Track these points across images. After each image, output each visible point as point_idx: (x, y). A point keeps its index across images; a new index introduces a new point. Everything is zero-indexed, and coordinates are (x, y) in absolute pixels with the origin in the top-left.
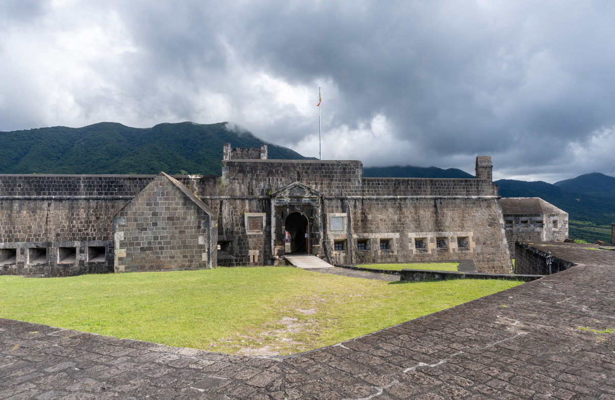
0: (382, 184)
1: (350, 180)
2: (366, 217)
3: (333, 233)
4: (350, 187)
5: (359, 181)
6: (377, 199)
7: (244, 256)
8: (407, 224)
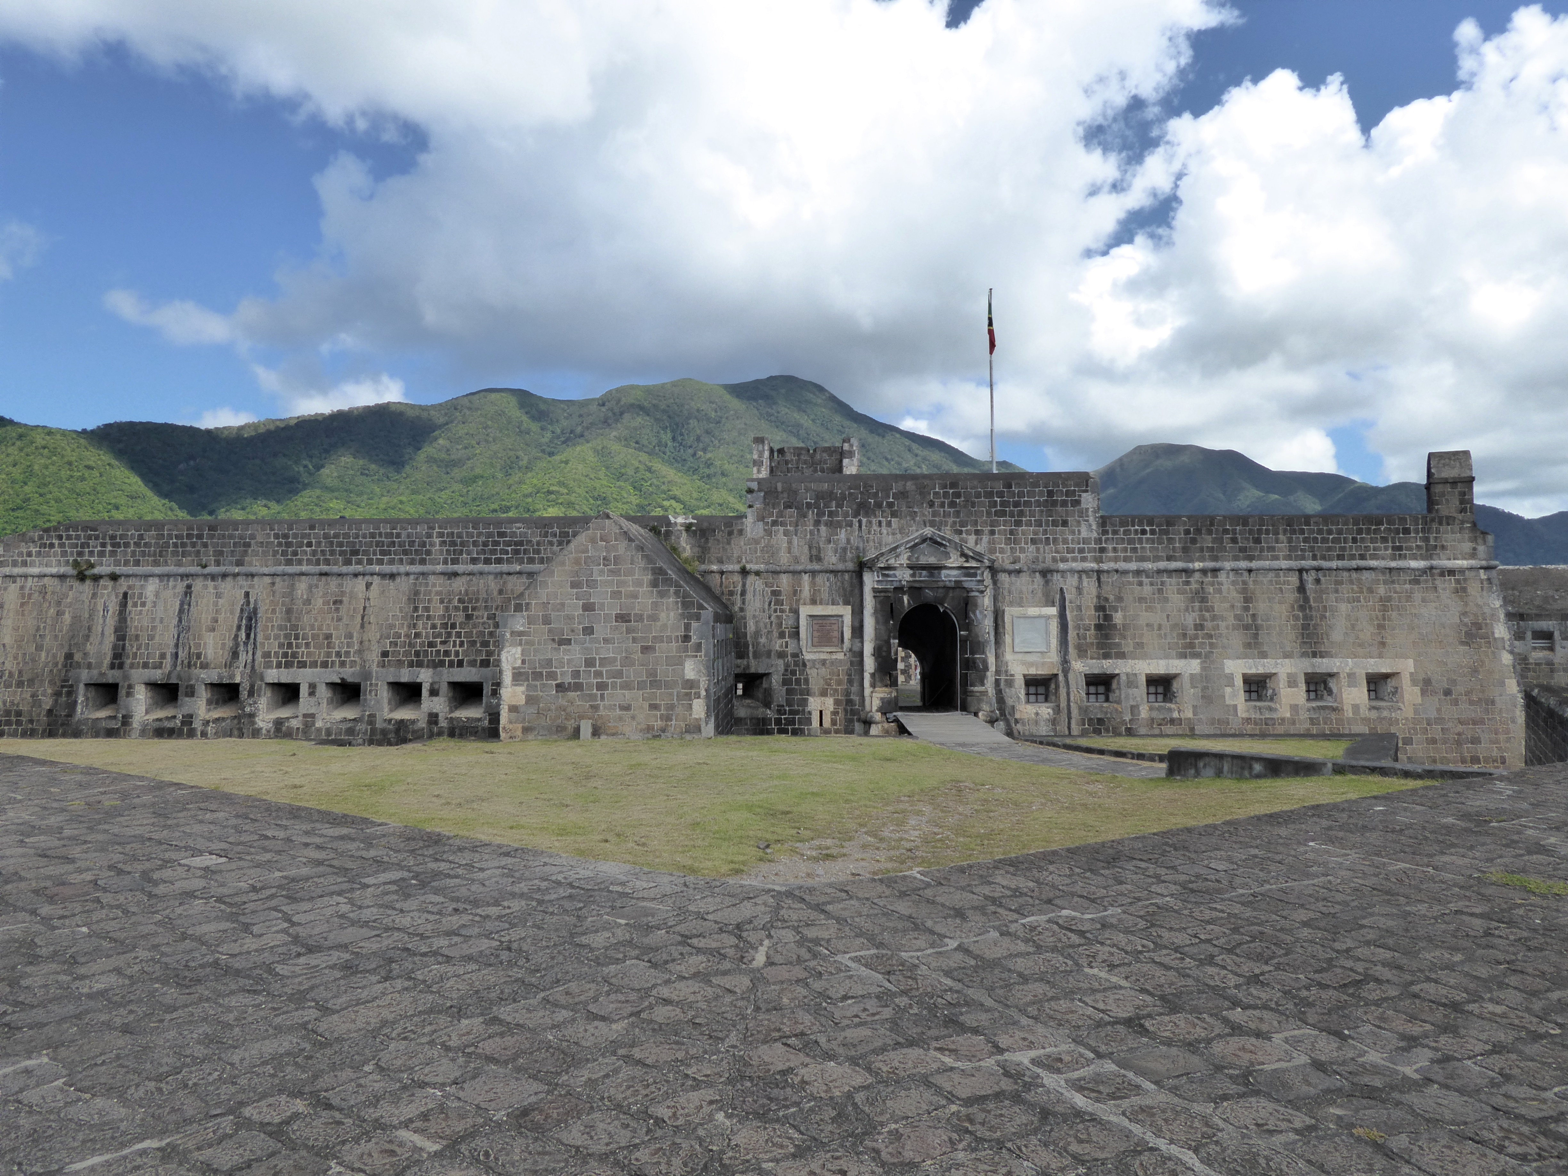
0: (1153, 532)
1: (1065, 523)
2: (1108, 618)
3: (1020, 656)
4: (1065, 541)
5: (1090, 525)
6: (1138, 573)
7: (797, 712)
8: (1221, 635)
